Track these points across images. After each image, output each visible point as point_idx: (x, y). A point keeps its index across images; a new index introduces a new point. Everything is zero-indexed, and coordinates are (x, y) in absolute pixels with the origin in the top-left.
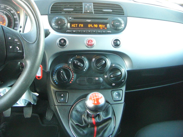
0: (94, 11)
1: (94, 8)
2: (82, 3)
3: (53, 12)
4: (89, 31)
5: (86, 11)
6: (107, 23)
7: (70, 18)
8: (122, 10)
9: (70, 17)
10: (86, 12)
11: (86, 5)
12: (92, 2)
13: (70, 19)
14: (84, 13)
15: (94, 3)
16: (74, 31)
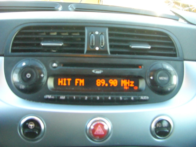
0: (111, 46)
1: (110, 41)
2: (83, 28)
3: (18, 48)
4: (98, 98)
5: (93, 46)
6: (140, 77)
7: (55, 65)
8: (172, 44)
9: (54, 62)
10: (91, 49)
11: (92, 33)
12: (106, 27)
13: (55, 67)
14: (88, 52)
15: (111, 29)
16: (63, 97)
